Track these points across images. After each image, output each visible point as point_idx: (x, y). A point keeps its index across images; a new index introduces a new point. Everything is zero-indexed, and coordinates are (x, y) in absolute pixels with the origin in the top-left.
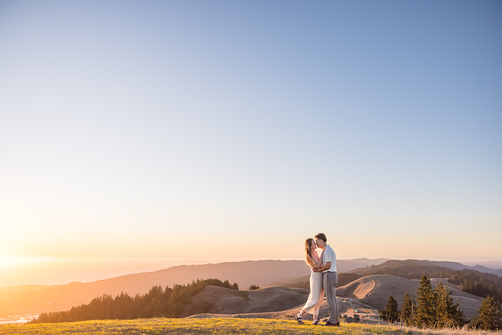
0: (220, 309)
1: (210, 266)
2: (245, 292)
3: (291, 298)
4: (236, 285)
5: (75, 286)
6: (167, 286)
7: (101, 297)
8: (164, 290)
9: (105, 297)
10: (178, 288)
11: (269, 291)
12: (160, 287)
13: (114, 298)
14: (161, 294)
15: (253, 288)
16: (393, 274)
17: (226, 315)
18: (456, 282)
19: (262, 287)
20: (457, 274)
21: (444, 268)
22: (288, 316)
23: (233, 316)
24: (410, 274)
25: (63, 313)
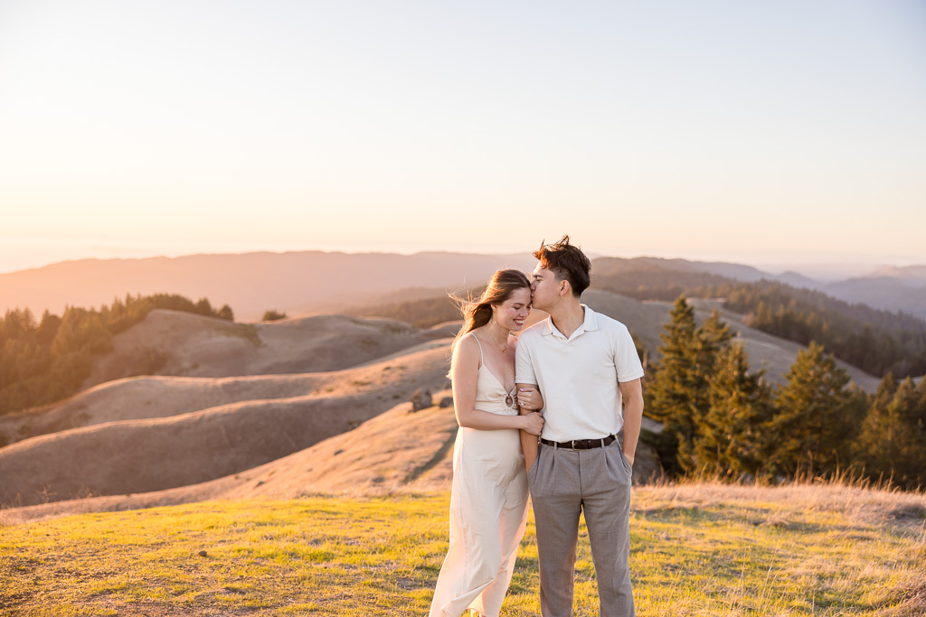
0: (186, 364)
1: (161, 264)
2: (252, 327)
3: (364, 342)
4: (227, 312)
6: (47, 312)
8: (38, 319)
10: (77, 315)
11: (310, 326)
12: (27, 313)
14: (32, 330)
15: (272, 316)
16: (605, 289)
17: (201, 382)
18: (741, 307)
19: (295, 315)
20: (743, 291)
21: (719, 278)
22: (357, 383)
23: (220, 381)
24: (641, 288)
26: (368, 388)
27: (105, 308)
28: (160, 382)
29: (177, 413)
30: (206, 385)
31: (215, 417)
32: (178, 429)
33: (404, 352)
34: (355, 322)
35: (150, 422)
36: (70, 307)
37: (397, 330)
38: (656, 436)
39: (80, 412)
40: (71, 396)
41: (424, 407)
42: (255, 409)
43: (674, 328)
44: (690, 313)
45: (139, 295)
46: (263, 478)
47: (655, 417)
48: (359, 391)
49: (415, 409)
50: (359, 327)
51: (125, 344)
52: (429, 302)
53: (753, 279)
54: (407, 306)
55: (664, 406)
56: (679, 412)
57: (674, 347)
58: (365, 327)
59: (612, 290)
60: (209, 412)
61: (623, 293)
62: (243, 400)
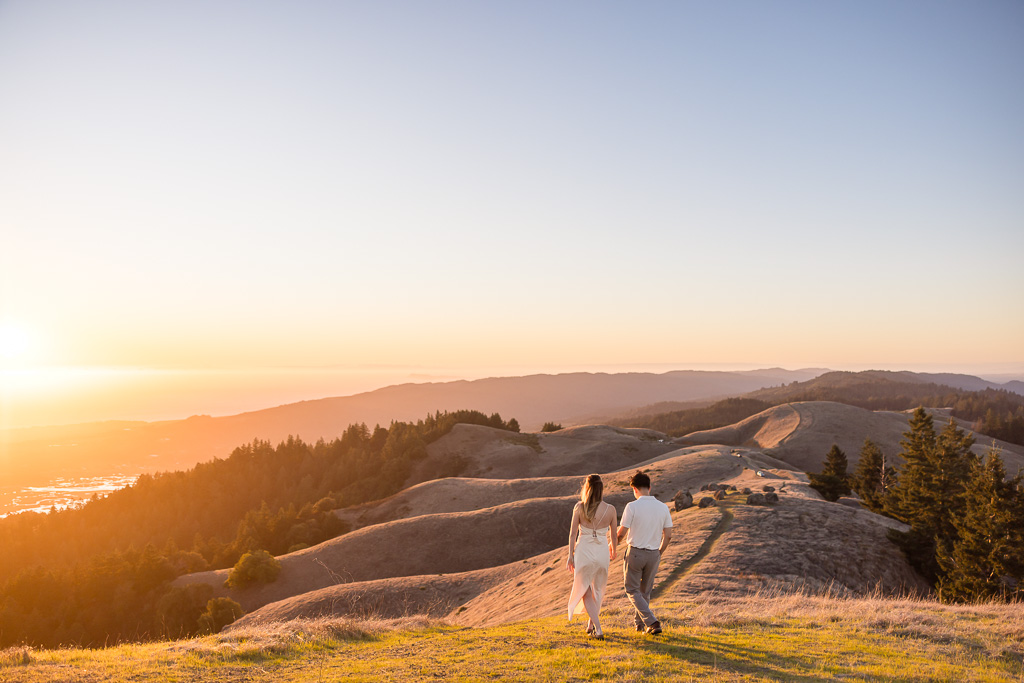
0: (483, 468)
1: (463, 384)
2: (534, 435)
3: (626, 448)
4: (514, 424)
5: (200, 425)
6: (378, 426)
7: (249, 445)
8: (371, 432)
9: (258, 445)
10: (399, 428)
11: (581, 435)
12: (363, 426)
13: (274, 446)
14: (367, 440)
15: (550, 428)
16: (836, 400)
17: (495, 481)
18: (969, 415)
19: (568, 426)
20: (970, 400)
21: (944, 388)
22: (621, 483)
23: (510, 481)
24: (870, 399)
25: (180, 474)
27: (420, 422)
28: (463, 481)
29: (477, 507)
30: (499, 484)
31: (506, 510)
32: (478, 520)
33: (660, 456)
34: (617, 431)
35: (456, 515)
36: (394, 422)
37: (655, 438)
38: (903, 536)
39: (403, 506)
40: (396, 493)
41: (686, 507)
42: (538, 504)
43: (914, 436)
44: (929, 422)
45: (446, 412)
46: (550, 564)
47: (902, 518)
49: (678, 508)
50: (621, 435)
51: (436, 451)
52: (680, 414)
53: (978, 388)
54: (661, 417)
55: (911, 508)
56: (925, 514)
57: (915, 453)
58: (625, 436)
59: (843, 401)
60: (501, 507)
61: (853, 404)
62: (529, 498)
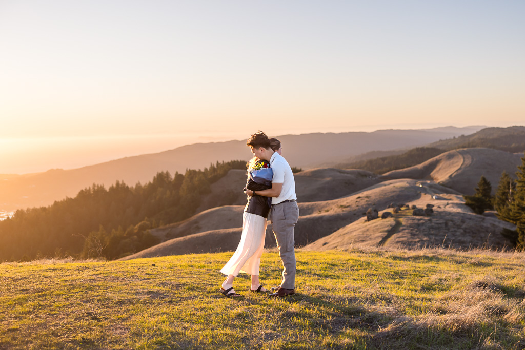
3: (346, 183)
5: (56, 176)
6: (177, 173)
7: (90, 188)
8: (173, 176)
9: (96, 188)
10: (192, 174)
11: (316, 175)
12: (167, 174)
13: (107, 188)
14: (170, 182)
22: (342, 206)
25: (44, 209)
26: (348, 209)
27: (206, 169)
28: (235, 208)
33: (368, 188)
34: (340, 172)
35: (231, 230)
36: (188, 170)
37: (365, 175)
39: (195, 225)
40: (191, 217)
41: (373, 218)
45: (223, 162)
47: (511, 221)
48: (343, 211)
50: (342, 174)
51: (217, 188)
52: (384, 159)
54: (371, 162)
55: (517, 215)
58: (345, 175)
